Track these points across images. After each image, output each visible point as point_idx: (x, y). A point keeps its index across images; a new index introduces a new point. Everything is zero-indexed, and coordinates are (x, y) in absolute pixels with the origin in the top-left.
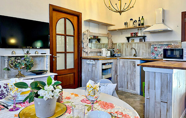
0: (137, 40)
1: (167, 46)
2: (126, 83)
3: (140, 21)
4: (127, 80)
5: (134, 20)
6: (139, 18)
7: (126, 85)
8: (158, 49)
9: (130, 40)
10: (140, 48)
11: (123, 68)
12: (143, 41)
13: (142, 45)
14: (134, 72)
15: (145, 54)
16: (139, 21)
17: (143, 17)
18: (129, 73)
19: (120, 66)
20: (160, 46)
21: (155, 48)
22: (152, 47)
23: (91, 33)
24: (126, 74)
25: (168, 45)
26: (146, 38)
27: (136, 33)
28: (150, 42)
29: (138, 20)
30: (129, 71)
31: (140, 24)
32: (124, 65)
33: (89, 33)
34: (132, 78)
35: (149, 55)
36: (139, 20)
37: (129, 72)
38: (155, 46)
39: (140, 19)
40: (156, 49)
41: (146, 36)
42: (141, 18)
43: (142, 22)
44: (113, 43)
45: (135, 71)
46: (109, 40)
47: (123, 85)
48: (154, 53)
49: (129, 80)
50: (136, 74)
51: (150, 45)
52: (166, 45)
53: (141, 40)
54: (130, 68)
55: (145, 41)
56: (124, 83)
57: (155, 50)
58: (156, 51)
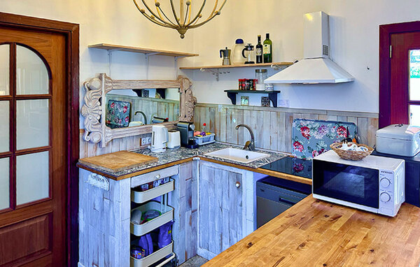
0: (256, 101)
1: (337, 126)
2: (217, 238)
3: (261, 47)
4: (221, 228)
5: (246, 43)
6: (259, 38)
7: (218, 243)
8: (312, 133)
9: (238, 97)
10: (264, 125)
11: (211, 190)
12: (272, 105)
13: (268, 115)
14: (239, 207)
15: (276, 144)
16: (257, 47)
17: (268, 35)
18: (224, 207)
19: (203, 183)
20: (317, 125)
21: (304, 128)
22: (294, 124)
23: (113, 82)
24: (218, 209)
25: (340, 122)
26: (279, 97)
27: (253, 80)
28: (289, 111)
29: (255, 44)
30: (224, 201)
31: (261, 57)
32: (211, 180)
33: (106, 82)
34: (233, 225)
35: (287, 147)
36: (259, 46)
37: (226, 206)
38: (304, 124)
39: (262, 44)
40: (306, 132)
41: (279, 92)
42: (263, 39)
43: (266, 51)
44: (195, 103)
45: (241, 205)
46: (183, 96)
47: (211, 241)
48: (300, 144)
49: (226, 231)
50: (243, 213)
51: (290, 118)
52: (336, 123)
53: (265, 102)
54: (227, 192)
55: (275, 106)
56: (213, 237)
57: (303, 134)
58: (306, 139)
